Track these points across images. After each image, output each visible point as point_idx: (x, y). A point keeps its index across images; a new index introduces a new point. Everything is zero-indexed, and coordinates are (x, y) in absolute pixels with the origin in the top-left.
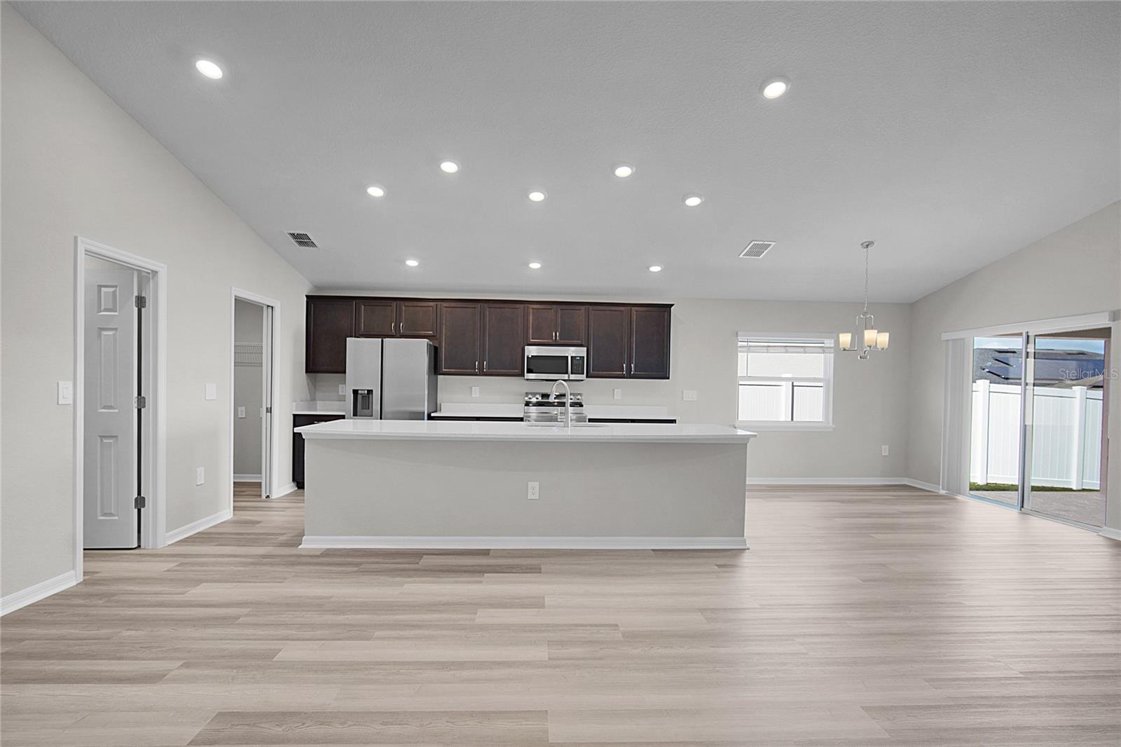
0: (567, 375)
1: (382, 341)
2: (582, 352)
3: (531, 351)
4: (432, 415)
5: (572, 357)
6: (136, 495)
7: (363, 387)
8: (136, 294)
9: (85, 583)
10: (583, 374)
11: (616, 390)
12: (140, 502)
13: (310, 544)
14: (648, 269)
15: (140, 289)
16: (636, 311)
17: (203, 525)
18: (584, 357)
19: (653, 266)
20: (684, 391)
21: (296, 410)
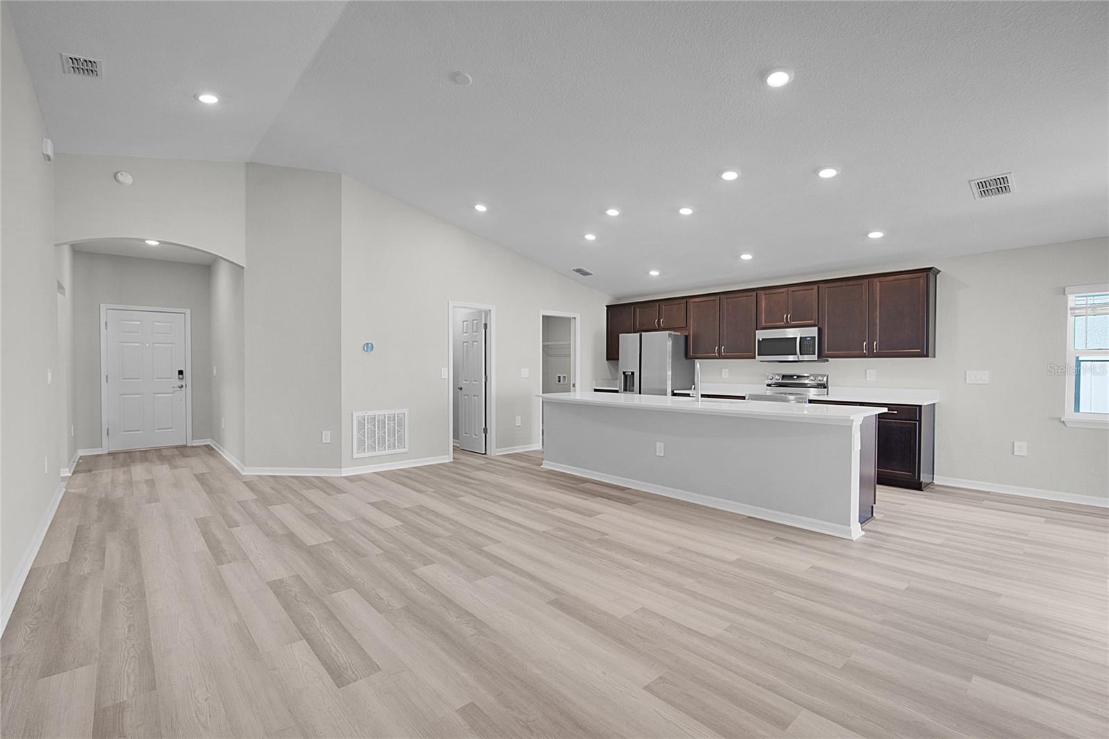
0: (796, 356)
1: (641, 336)
2: (813, 332)
3: (761, 335)
4: (675, 392)
5: (801, 338)
6: (484, 427)
7: (629, 370)
8: (483, 322)
9: (453, 462)
10: (814, 354)
11: (868, 371)
12: (485, 430)
13: (547, 465)
14: (867, 236)
15: (485, 320)
16: (880, 282)
17: (519, 449)
18: (815, 337)
19: (871, 232)
20: (968, 372)
21: (596, 386)
